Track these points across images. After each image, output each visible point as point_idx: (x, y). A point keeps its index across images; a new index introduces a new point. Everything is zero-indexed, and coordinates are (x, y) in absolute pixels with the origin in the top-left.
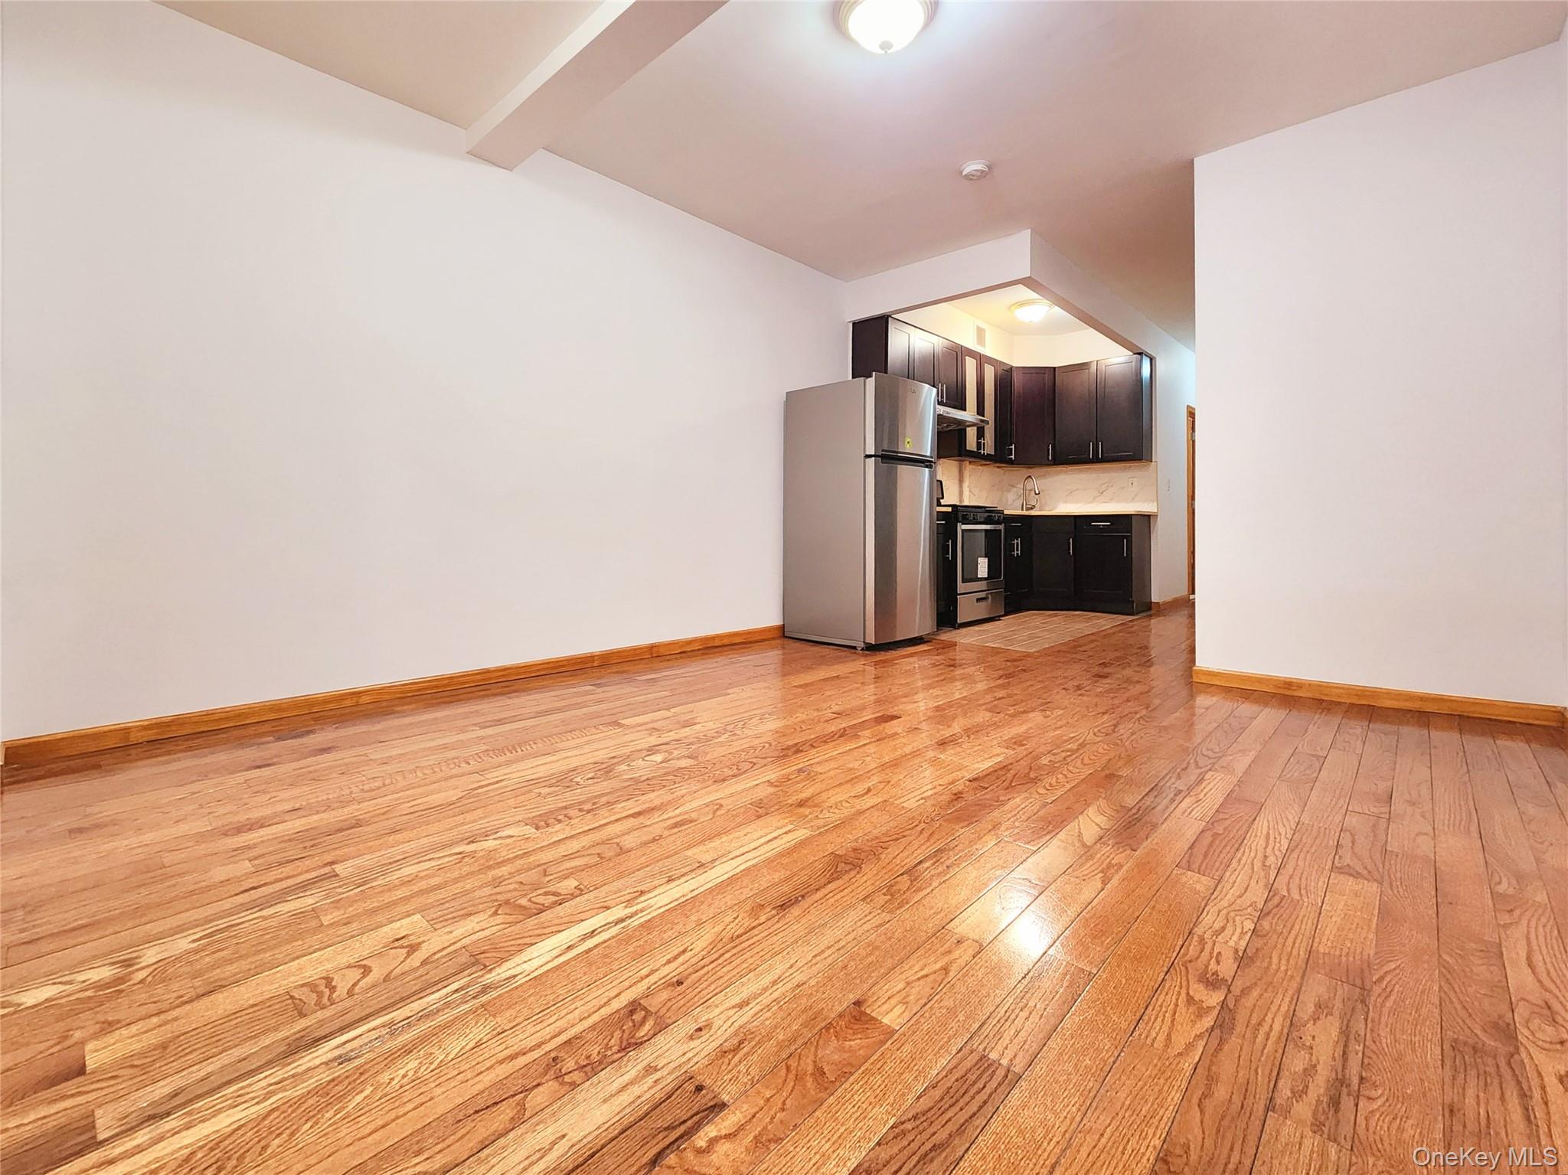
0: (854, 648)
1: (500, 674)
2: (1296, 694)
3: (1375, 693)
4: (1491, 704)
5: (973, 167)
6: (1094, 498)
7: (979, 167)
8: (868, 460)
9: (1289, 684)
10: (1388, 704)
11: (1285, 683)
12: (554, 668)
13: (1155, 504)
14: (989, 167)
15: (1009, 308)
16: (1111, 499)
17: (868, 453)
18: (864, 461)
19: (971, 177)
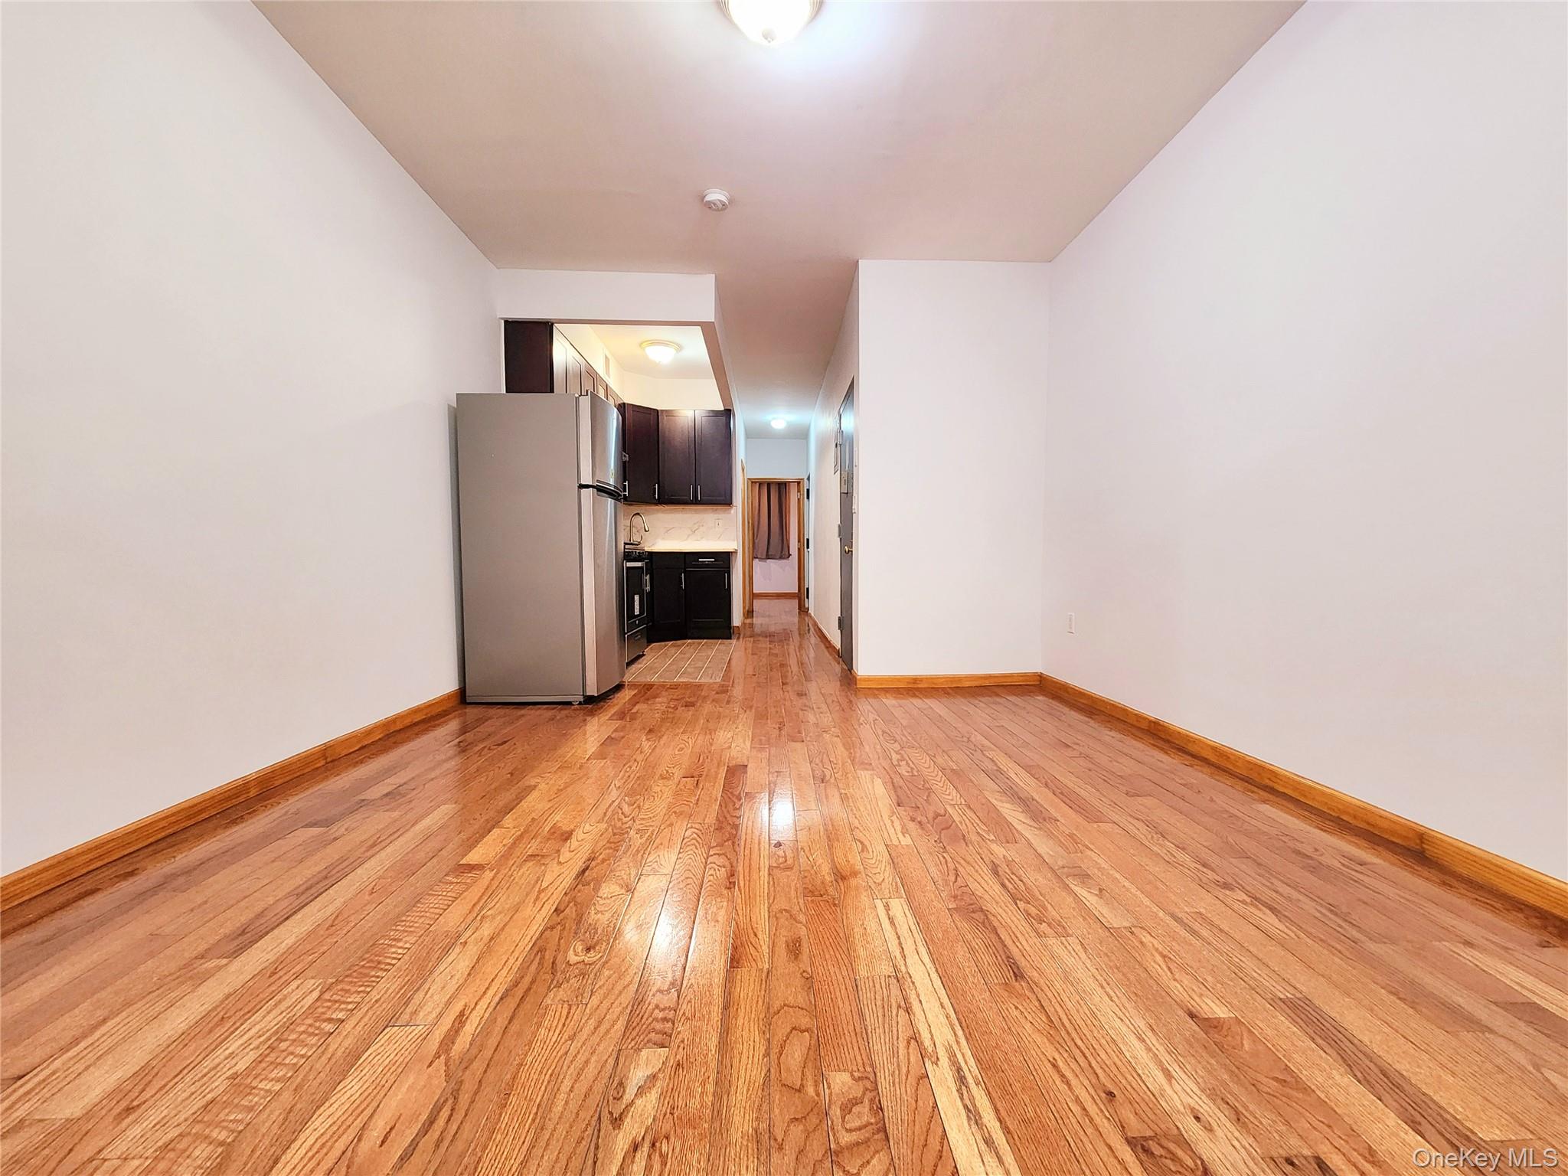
0: (570, 703)
1: (90, 856)
2: (919, 686)
3: (959, 678)
4: (1011, 676)
5: (716, 196)
6: (689, 536)
7: (724, 199)
8: (584, 491)
9: (915, 680)
10: (967, 684)
11: (914, 679)
12: (189, 818)
13: (736, 542)
14: (731, 201)
15: (641, 344)
16: (702, 538)
17: (583, 483)
18: (578, 491)
19: (710, 205)
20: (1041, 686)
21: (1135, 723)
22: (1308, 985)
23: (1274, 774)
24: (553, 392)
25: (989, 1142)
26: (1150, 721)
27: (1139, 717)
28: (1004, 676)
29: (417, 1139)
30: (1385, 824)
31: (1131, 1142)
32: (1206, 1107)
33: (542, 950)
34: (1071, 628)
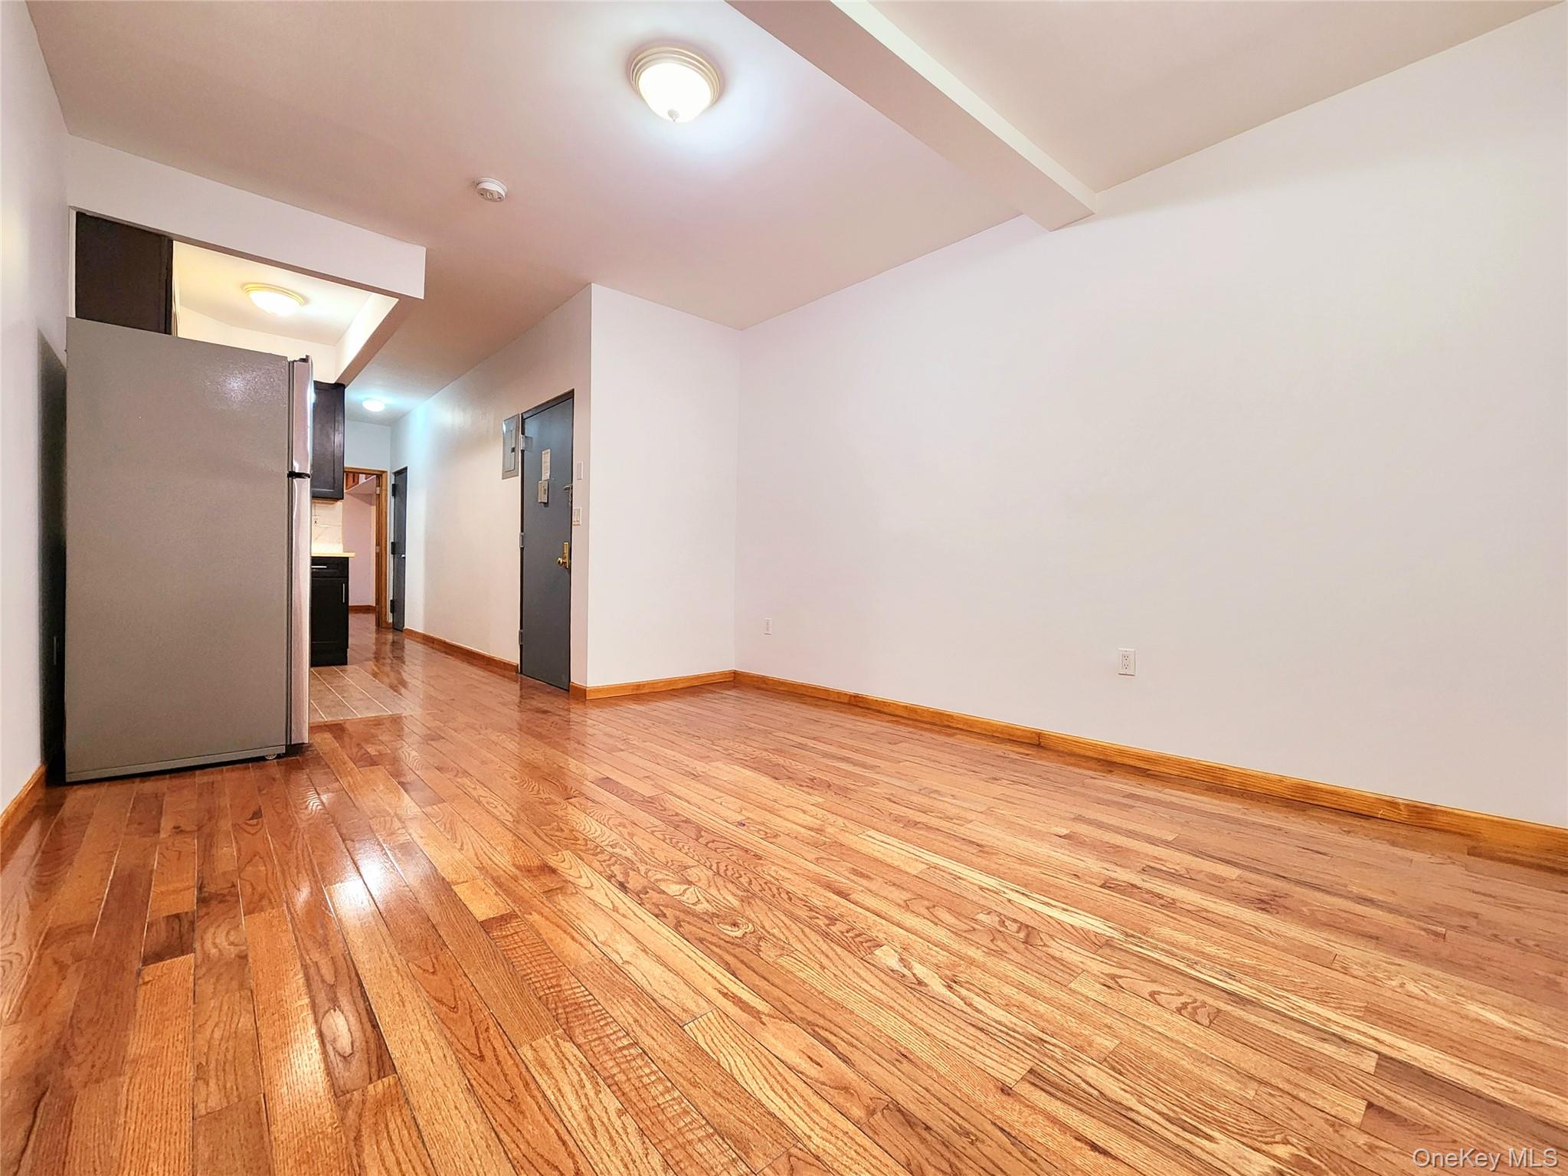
4: (714, 675)
9: (638, 686)
10: (681, 686)
18: (288, 480)
19: (484, 193)
20: (736, 681)
21: (837, 700)
22: (1077, 811)
23: (950, 716)
24: (170, 334)
25: (1064, 909)
26: (851, 696)
27: (839, 694)
28: (709, 676)
29: (837, 1052)
30: (1019, 733)
31: (1101, 887)
32: (1106, 865)
33: (701, 940)
34: (768, 629)
